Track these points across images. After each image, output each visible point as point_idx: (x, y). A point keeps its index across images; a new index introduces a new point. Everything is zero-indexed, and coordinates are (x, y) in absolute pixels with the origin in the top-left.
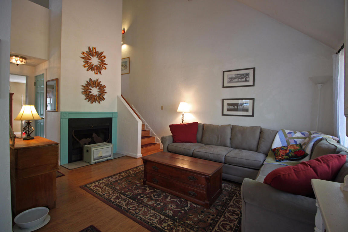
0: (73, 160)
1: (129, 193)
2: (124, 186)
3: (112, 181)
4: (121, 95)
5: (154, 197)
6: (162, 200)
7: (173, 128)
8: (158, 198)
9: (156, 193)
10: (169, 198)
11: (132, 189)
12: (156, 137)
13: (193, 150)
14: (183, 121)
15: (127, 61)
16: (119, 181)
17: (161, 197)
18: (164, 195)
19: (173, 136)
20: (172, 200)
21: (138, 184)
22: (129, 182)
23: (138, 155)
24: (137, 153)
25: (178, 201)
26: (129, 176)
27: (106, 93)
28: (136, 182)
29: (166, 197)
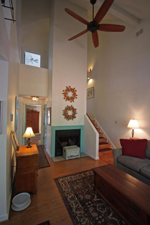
0: (58, 155)
1: (81, 196)
2: (80, 188)
3: (74, 179)
4: (87, 114)
5: (99, 209)
6: (105, 215)
7: (123, 142)
8: (101, 211)
9: (101, 204)
10: (111, 215)
11: (84, 192)
12: (112, 144)
13: (140, 167)
14: (133, 136)
15: (92, 90)
16: (78, 181)
17: (104, 212)
18: (107, 209)
19: (123, 149)
20: (113, 218)
21: (90, 188)
22: (84, 184)
23: (96, 158)
24: (95, 156)
25: (118, 223)
26: (85, 178)
27: (77, 113)
28: (89, 185)
29: (108, 213)
